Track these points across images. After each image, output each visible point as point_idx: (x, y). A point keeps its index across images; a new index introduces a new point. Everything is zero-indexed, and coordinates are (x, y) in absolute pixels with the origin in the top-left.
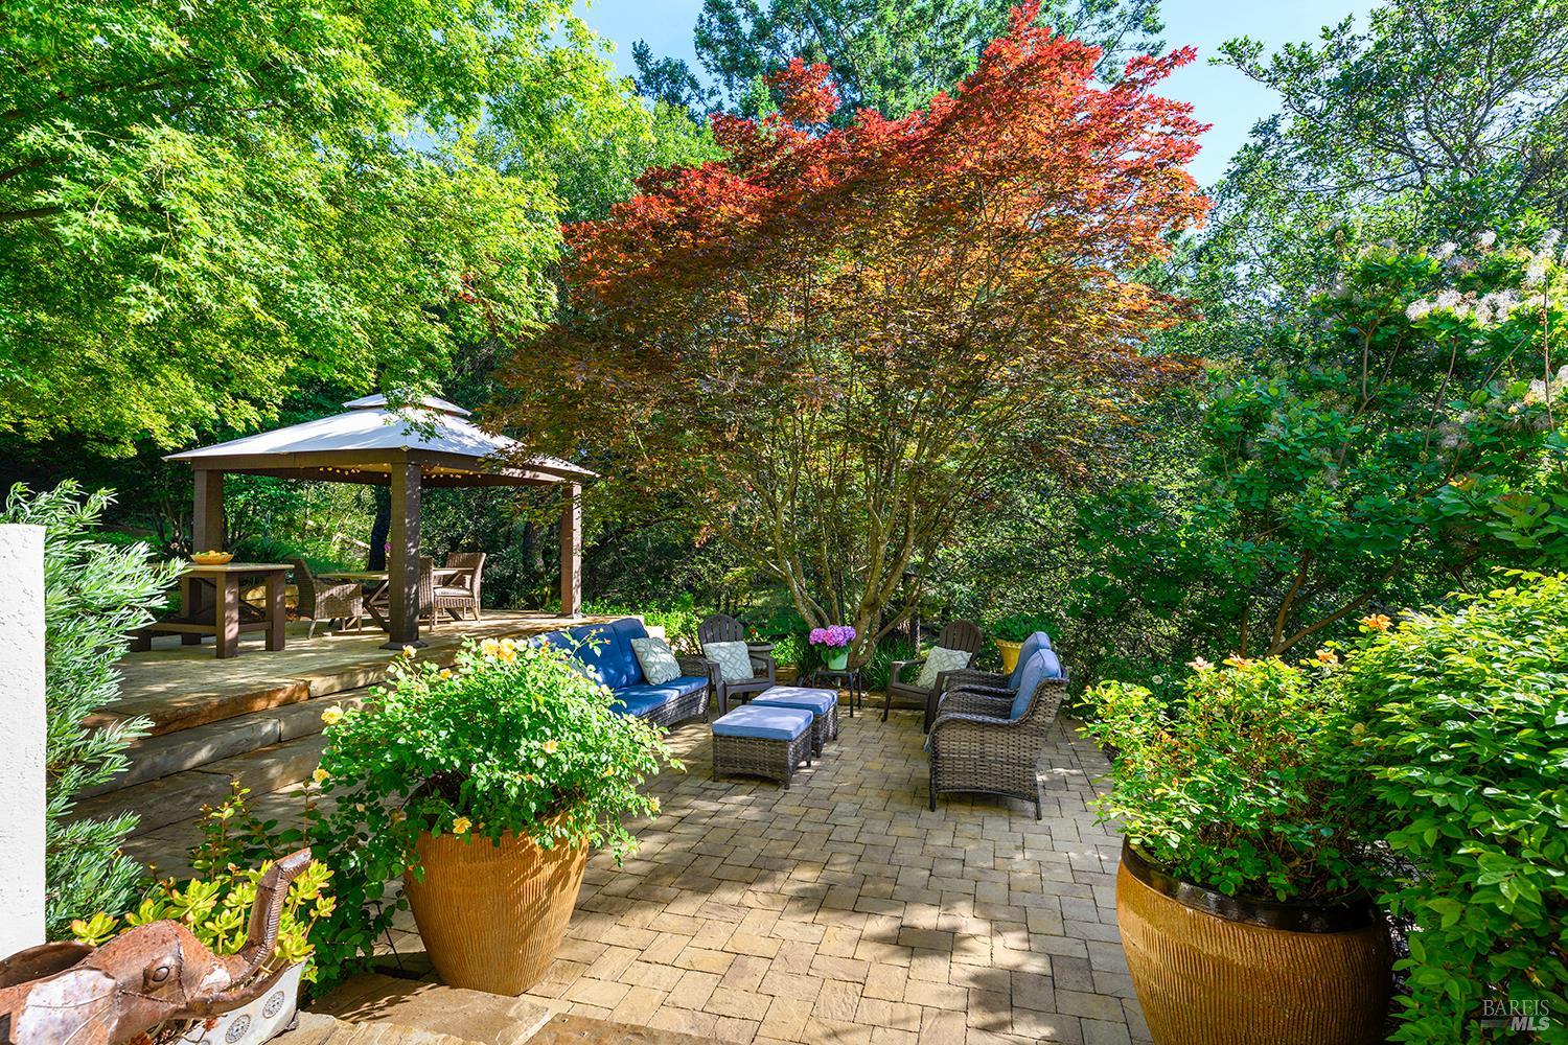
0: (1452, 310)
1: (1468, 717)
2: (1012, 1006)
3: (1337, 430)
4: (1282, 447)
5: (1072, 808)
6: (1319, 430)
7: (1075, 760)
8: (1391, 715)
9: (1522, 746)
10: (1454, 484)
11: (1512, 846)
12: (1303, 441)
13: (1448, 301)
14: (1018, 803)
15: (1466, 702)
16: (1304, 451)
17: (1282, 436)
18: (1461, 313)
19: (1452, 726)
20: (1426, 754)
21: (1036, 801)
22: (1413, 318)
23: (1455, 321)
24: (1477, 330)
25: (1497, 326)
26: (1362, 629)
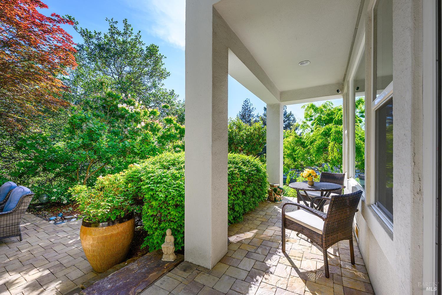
0: (125, 107)
1: (153, 176)
2: (41, 286)
3: (104, 127)
4: (93, 129)
5: (32, 233)
6: (101, 126)
7: (25, 221)
8: (142, 179)
9: (159, 179)
10: (128, 141)
11: (161, 191)
12: (97, 128)
13: (125, 105)
14: (8, 240)
15: (152, 175)
16: (97, 131)
17: (93, 127)
18: (127, 108)
19: (152, 178)
20: (149, 183)
21: (20, 235)
22: (119, 107)
23: (126, 110)
24: (129, 112)
25: (132, 113)
26: (128, 167)
